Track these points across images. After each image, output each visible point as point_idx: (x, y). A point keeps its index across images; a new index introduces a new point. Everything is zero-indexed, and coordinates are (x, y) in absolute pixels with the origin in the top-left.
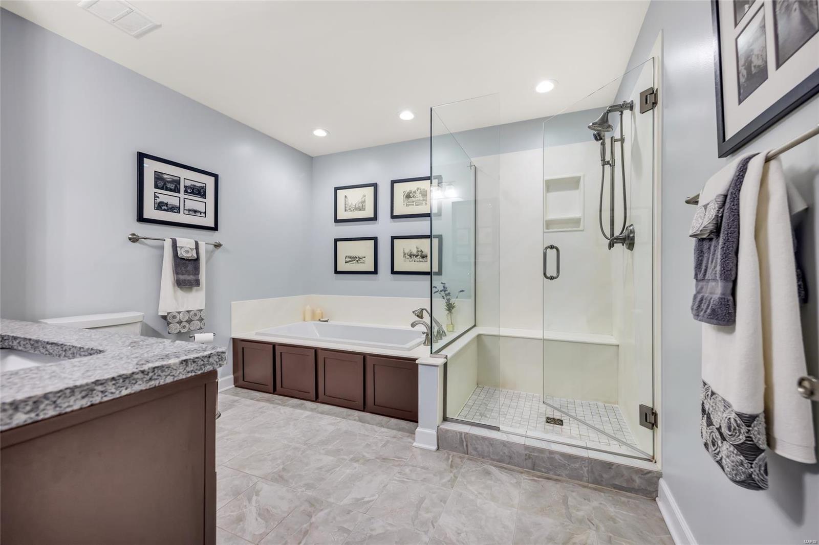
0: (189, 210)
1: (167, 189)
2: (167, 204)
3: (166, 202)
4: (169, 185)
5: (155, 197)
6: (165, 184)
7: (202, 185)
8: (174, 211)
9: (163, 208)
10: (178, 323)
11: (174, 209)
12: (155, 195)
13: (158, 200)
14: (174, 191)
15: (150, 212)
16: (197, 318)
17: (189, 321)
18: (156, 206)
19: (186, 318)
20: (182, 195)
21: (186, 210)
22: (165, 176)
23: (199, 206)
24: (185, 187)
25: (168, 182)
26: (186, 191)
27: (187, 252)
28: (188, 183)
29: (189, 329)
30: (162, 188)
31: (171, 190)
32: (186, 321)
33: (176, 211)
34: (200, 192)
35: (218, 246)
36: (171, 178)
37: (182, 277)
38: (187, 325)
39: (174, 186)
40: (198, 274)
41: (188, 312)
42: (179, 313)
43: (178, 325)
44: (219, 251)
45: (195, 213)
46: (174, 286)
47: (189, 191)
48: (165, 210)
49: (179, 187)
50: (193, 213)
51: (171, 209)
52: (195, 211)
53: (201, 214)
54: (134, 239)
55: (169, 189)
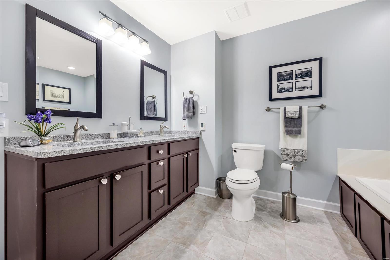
0: (299, 88)
1: (285, 80)
2: (284, 88)
3: (284, 87)
4: (286, 78)
5: (278, 87)
6: (284, 77)
7: (308, 69)
8: (289, 91)
9: (282, 91)
10: (286, 155)
11: (289, 90)
12: (278, 85)
13: (280, 88)
14: (289, 79)
15: (275, 95)
16: (301, 154)
17: (295, 155)
18: (279, 91)
19: (293, 153)
20: (294, 80)
21: (297, 88)
22: (283, 73)
23: (308, 84)
24: (296, 75)
25: (285, 76)
26: (297, 77)
27: (292, 114)
28: (298, 72)
29: (294, 160)
30: (282, 80)
31: (287, 80)
32: (293, 155)
33: (290, 91)
34: (308, 74)
35: (322, 107)
36: (287, 73)
37: (290, 129)
38: (293, 157)
39: (289, 76)
40: (301, 127)
41: (294, 149)
42: (288, 149)
43: (286, 156)
44: (324, 111)
45: (303, 89)
46: (285, 134)
47: (299, 76)
48: (283, 92)
49: (292, 76)
50: (302, 89)
51: (287, 90)
52: (303, 88)
53: (308, 88)
54: (268, 110)
55: (286, 79)
